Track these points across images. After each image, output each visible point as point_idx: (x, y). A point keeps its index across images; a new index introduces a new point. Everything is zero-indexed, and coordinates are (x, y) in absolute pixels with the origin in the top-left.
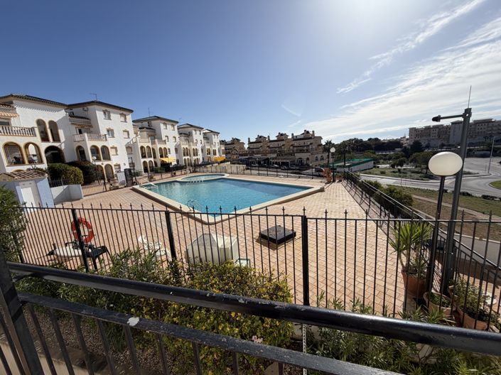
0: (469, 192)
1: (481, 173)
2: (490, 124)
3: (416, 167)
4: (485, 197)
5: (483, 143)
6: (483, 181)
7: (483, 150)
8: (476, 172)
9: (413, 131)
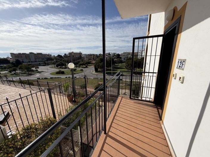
0: (47, 77)
1: (46, 71)
2: (42, 55)
3: (22, 71)
4: (51, 78)
5: (42, 61)
6: (48, 73)
7: (43, 63)
8: (44, 71)
9: (12, 54)
